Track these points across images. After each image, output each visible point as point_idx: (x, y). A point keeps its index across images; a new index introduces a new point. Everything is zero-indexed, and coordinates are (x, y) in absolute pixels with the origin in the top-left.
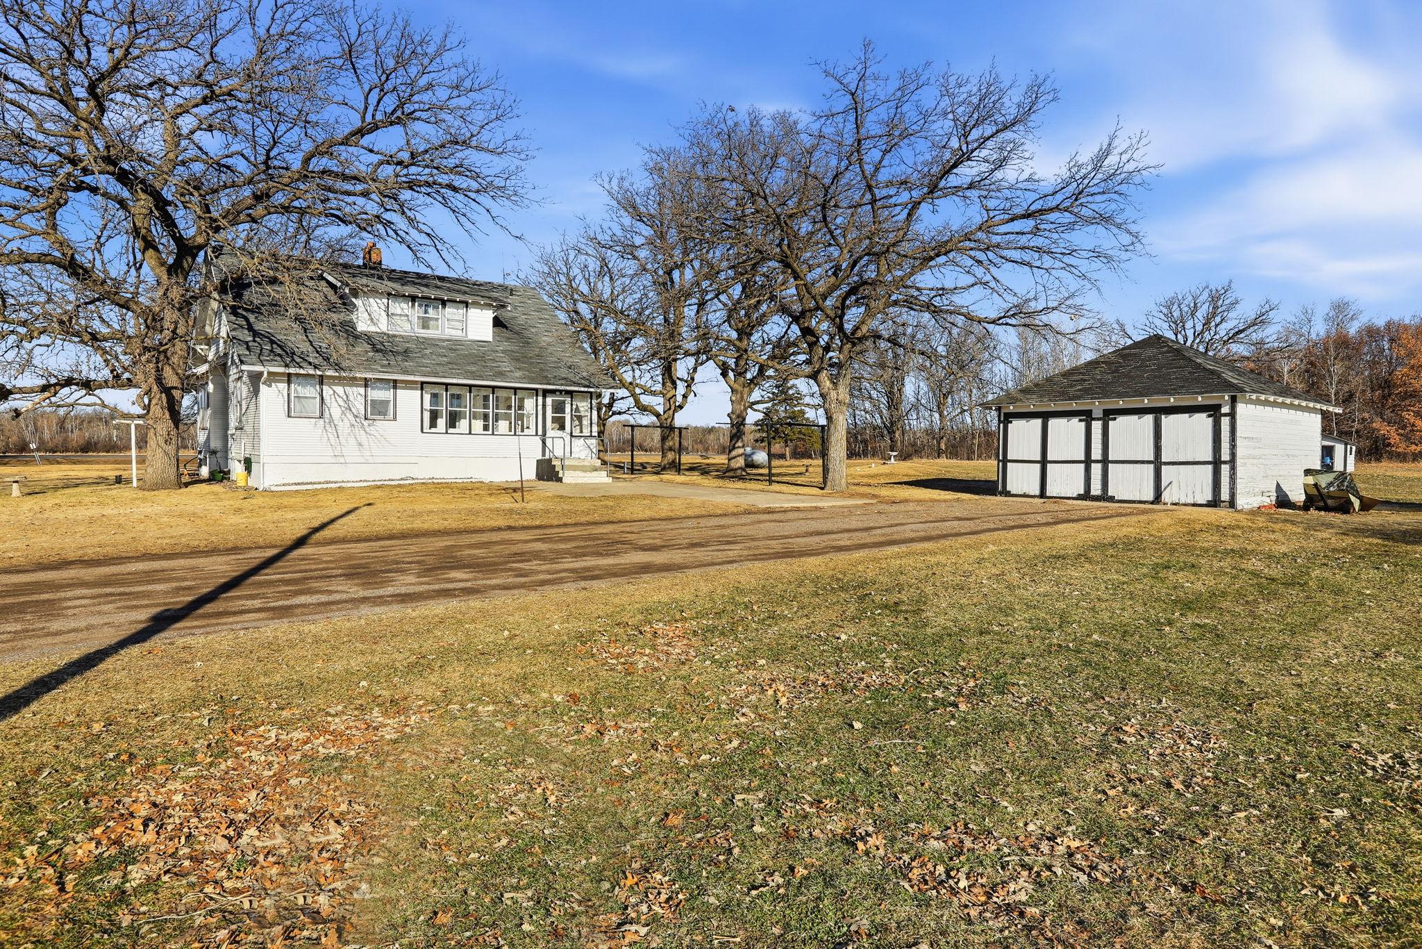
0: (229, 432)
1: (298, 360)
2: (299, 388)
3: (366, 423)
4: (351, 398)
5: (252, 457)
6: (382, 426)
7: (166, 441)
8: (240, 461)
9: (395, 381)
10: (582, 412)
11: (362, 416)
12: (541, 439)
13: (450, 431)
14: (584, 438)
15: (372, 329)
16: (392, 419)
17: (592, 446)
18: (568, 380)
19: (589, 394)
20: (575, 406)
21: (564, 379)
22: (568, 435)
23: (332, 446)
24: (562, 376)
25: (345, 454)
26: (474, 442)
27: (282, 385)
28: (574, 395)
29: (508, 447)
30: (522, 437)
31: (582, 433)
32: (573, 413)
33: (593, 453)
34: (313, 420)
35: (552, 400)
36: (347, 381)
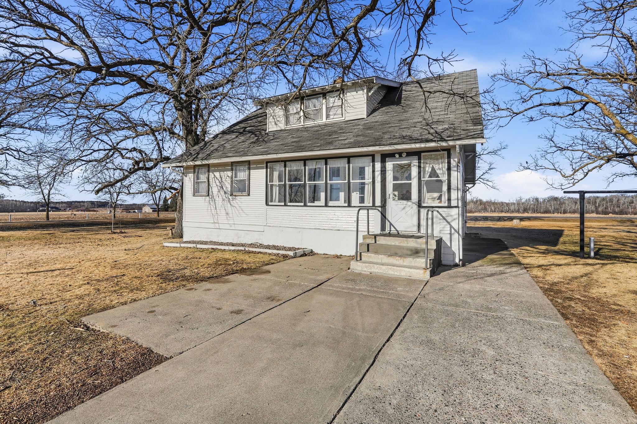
3: (230, 197)
4: (223, 180)
6: (241, 201)
9: (249, 162)
10: (440, 175)
11: (229, 193)
12: (379, 210)
13: (289, 204)
14: (437, 209)
15: (275, 129)
16: (247, 195)
17: (449, 219)
18: (407, 138)
19: (446, 152)
20: (428, 169)
21: (404, 137)
22: (414, 204)
23: (213, 215)
24: (404, 134)
25: (220, 222)
26: (309, 213)
27: (191, 174)
28: (424, 156)
29: (342, 219)
30: (358, 209)
31: (441, 202)
32: (423, 178)
33: (451, 227)
34: (204, 197)
35: (393, 164)
36: (221, 167)
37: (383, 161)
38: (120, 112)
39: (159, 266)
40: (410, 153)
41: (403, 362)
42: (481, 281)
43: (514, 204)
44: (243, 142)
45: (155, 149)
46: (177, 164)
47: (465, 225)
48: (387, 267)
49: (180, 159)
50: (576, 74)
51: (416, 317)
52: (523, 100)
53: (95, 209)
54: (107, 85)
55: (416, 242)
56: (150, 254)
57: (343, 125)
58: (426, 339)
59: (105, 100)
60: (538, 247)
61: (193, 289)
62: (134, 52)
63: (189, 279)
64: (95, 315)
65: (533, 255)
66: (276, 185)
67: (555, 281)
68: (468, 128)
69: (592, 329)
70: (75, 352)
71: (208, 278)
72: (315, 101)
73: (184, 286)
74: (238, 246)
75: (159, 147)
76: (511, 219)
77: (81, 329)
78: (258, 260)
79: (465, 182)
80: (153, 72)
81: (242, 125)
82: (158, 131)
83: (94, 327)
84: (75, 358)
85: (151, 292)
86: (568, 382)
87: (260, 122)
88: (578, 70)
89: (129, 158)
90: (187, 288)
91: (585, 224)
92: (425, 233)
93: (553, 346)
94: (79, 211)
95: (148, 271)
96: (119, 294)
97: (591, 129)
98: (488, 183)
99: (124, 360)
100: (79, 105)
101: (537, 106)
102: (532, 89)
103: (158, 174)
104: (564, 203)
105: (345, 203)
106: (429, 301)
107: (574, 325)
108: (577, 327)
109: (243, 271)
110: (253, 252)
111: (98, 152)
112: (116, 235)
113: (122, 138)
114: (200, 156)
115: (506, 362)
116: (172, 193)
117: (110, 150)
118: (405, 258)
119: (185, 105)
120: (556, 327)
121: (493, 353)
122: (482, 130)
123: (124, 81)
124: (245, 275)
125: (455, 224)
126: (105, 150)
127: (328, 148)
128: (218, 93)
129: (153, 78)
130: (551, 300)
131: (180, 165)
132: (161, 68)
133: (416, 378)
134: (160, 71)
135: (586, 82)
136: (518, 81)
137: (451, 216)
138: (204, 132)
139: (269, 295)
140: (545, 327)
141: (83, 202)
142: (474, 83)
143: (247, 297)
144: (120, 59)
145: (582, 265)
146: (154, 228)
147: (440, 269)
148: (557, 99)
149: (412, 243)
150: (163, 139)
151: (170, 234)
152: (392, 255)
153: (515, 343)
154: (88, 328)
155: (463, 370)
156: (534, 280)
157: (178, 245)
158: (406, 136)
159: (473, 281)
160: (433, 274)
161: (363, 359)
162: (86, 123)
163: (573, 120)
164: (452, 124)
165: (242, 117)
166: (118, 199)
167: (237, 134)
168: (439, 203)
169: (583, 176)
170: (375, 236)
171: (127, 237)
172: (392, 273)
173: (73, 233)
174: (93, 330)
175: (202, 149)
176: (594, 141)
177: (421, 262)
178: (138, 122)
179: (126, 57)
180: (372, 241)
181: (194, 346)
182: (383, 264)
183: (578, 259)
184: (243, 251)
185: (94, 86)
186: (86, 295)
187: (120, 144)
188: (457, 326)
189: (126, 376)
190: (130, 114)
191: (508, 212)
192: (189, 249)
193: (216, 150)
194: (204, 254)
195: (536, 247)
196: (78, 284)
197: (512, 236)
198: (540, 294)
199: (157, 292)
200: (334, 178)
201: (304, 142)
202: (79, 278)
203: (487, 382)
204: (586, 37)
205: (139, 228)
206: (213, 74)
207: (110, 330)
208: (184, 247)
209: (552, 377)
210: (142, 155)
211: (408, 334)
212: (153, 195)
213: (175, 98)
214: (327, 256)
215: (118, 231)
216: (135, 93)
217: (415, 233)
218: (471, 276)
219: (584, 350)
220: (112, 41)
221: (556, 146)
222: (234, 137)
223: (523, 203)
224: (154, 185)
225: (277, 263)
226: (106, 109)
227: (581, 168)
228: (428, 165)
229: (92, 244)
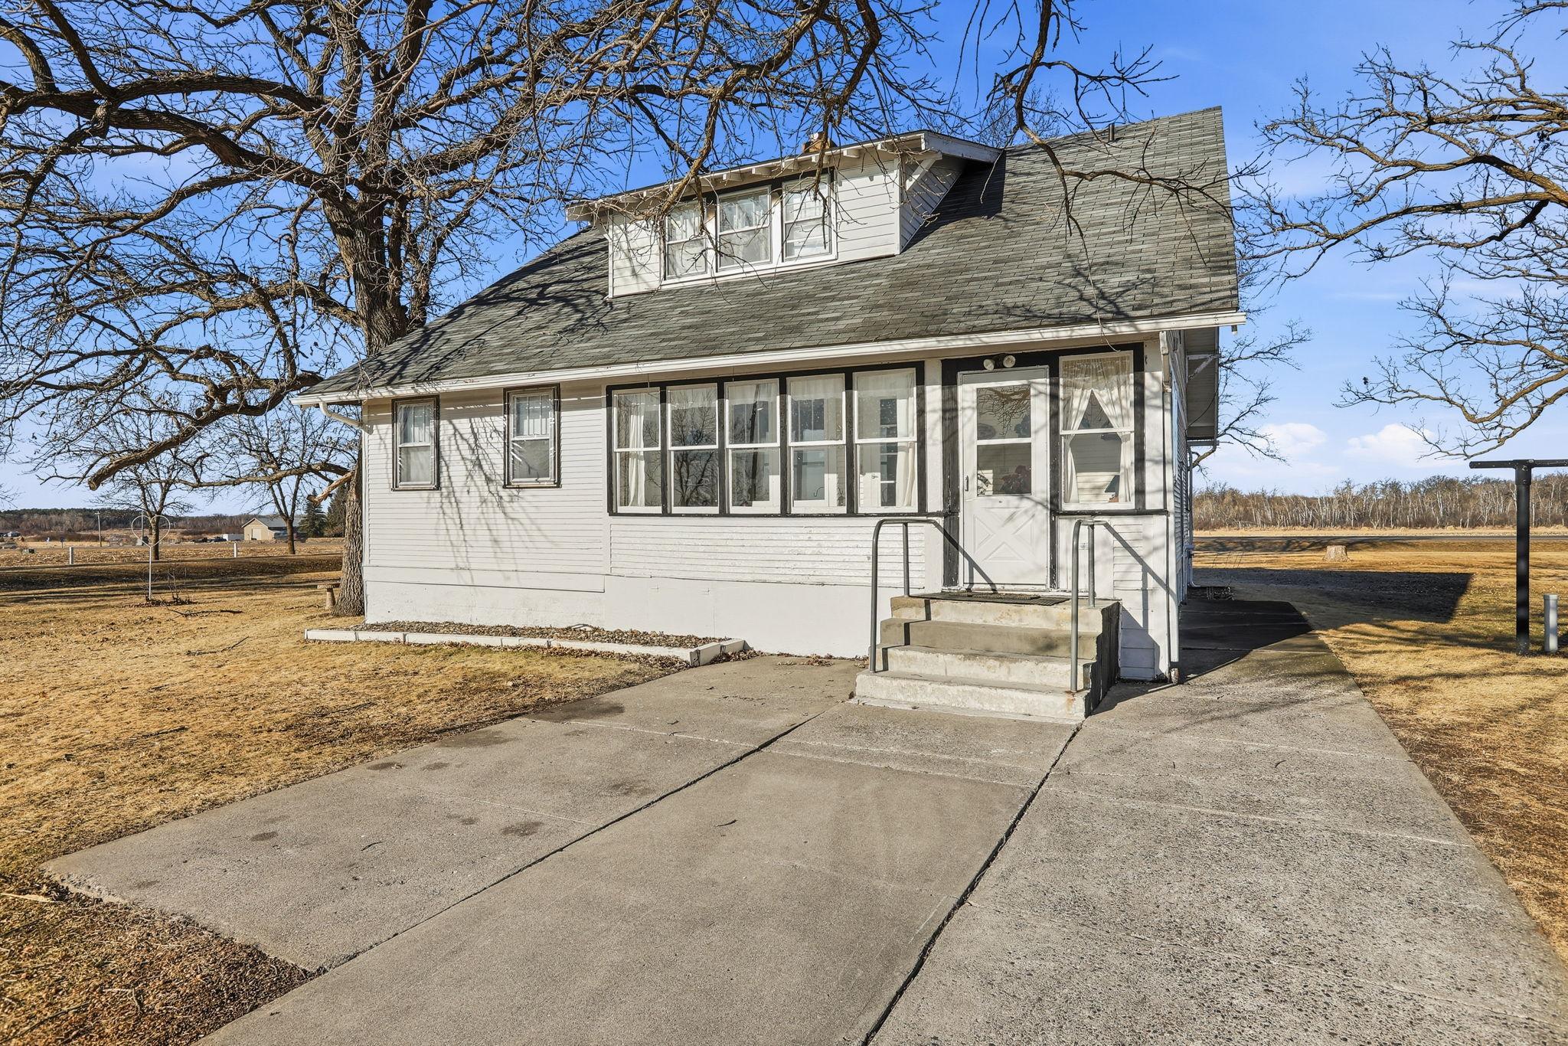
2: (408, 430)
3: (504, 493)
4: (482, 441)
6: (535, 501)
9: (556, 389)
10: (1113, 422)
11: (500, 480)
12: (937, 525)
13: (676, 510)
14: (1106, 519)
15: (634, 288)
16: (552, 484)
17: (1141, 549)
18: (1018, 312)
19: (1130, 354)
20: (1080, 403)
21: (1008, 311)
22: (1040, 507)
23: (452, 545)
24: (1009, 301)
25: (473, 566)
26: (735, 536)
27: (386, 426)
28: (1066, 364)
29: (830, 551)
30: (877, 520)
31: (1115, 499)
32: (1065, 428)
33: (1146, 570)
34: (425, 494)
35: (978, 390)
36: (474, 403)
37: (949, 381)
38: (159, 239)
39: (292, 699)
40: (1028, 358)
41: (1004, 965)
42: (1232, 726)
43: (1330, 501)
44: (539, 328)
45: (273, 350)
46: (340, 394)
47: (1189, 565)
48: (960, 688)
49: (351, 379)
50: (1513, 117)
51: (1043, 832)
52: (1355, 197)
53: (95, 533)
54: (113, 155)
55: (1047, 617)
56: (265, 665)
57: (832, 277)
58: (1072, 895)
59: (112, 200)
60: (1395, 623)
61: (390, 765)
62: (196, 52)
63: (381, 737)
64: (87, 853)
65: (1381, 647)
66: (637, 456)
67: (1443, 720)
68: (1193, 281)
69: (1551, 858)
70: (18, 970)
71: (437, 733)
72: (748, 204)
73: (366, 756)
74: (529, 636)
75: (285, 343)
76: (1320, 544)
77: (41, 899)
78: (587, 674)
79: (1188, 438)
80: (259, 117)
81: (536, 279)
82: (283, 297)
83: (83, 890)
84: (18, 987)
85: (265, 776)
86: (1480, 1014)
87: (590, 269)
88: (1520, 104)
89: (195, 379)
90: (375, 762)
91: (1531, 554)
92: (1070, 588)
93: (1435, 910)
94: (44, 539)
95: (258, 716)
96: (167, 786)
97: (1553, 279)
98: (1255, 441)
99: (174, 987)
100: (25, 214)
101: (1397, 214)
102: (1383, 164)
103: (285, 426)
104: (1474, 497)
105: (840, 504)
106: (1079, 784)
107: (1497, 846)
108: (1505, 853)
109: (542, 709)
110: (572, 653)
111: (95, 359)
112: (162, 609)
113: (169, 318)
114: (410, 370)
115: (1299, 958)
116: (331, 482)
117: (133, 354)
118: (1015, 661)
119: (361, 217)
120: (1448, 855)
121: (1263, 932)
122: (1236, 288)
123: (167, 141)
124: (547, 719)
125: (1156, 563)
126: (117, 353)
127: (788, 345)
128: (460, 181)
129: (261, 134)
130: (1432, 778)
131: (351, 397)
132: (284, 103)
133: (1041, 1010)
134: (278, 113)
135: (1541, 140)
136: (1343, 142)
137: (1146, 538)
138: (424, 300)
139: (615, 777)
140: (1413, 854)
141: (60, 512)
142: (1214, 150)
143: (553, 784)
144: (150, 72)
145: (1522, 673)
146: (279, 586)
147: (1114, 691)
148: (1457, 192)
149: (1034, 619)
150: (294, 321)
151: (328, 605)
152: (975, 655)
153: (1328, 902)
154: (63, 895)
155: (1176, 985)
156: (1383, 719)
157: (350, 636)
158: (1015, 307)
159: (1207, 726)
160: (1094, 705)
161: (889, 959)
162: (53, 270)
163: (1502, 254)
164: (1149, 271)
165: (534, 254)
166: (167, 501)
167: (521, 304)
168: (1111, 500)
169: (1527, 418)
170: (928, 600)
171: (196, 614)
172: (978, 706)
173: (22, 607)
174: (78, 897)
175: (416, 351)
176: (1561, 314)
177: (1060, 672)
178: (216, 268)
179: (171, 66)
180: (918, 613)
181: (392, 933)
182: (949, 682)
183: (1512, 656)
184: (543, 649)
185: (71, 157)
186: (60, 792)
187: (164, 334)
188: (1161, 855)
189: (178, 1035)
190: (192, 243)
191: (1311, 523)
192: (384, 648)
193: (459, 351)
194: (428, 660)
195: (1390, 624)
196: (37, 760)
197: (1322, 594)
198: (1400, 759)
199: (283, 778)
200: (807, 432)
201: (718, 327)
202: (39, 741)
203: (1245, 1018)
204: (1545, 6)
205: (234, 587)
206: (446, 123)
207: (132, 897)
208: (368, 642)
209: (1433, 1002)
210: (233, 368)
211: (1018, 880)
212: (275, 487)
213: (329, 194)
214: (788, 660)
215: (168, 597)
216: (205, 179)
217: (1043, 588)
218: (1203, 712)
219: (1525, 920)
220: (122, 15)
221: (1450, 333)
222: (512, 312)
223: (1355, 499)
224: (275, 459)
225: (644, 682)
226: (115, 228)
227: (1523, 394)
228: (1078, 392)
229: (84, 639)
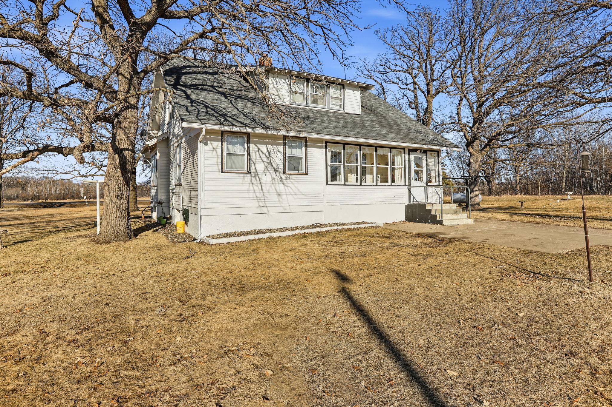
0: (171, 188)
1: (231, 120)
2: (231, 147)
3: (284, 176)
4: (272, 155)
5: (190, 209)
6: (296, 180)
7: (118, 196)
8: (179, 211)
9: (306, 139)
11: (281, 171)
12: (408, 188)
13: (346, 183)
16: (305, 173)
19: (437, 153)
22: (424, 184)
23: (257, 197)
25: (268, 205)
26: (364, 191)
28: (428, 153)
29: (387, 195)
33: (440, 197)
34: (242, 175)
35: (414, 157)
36: (268, 139)
37: (409, 154)
40: (422, 151)
